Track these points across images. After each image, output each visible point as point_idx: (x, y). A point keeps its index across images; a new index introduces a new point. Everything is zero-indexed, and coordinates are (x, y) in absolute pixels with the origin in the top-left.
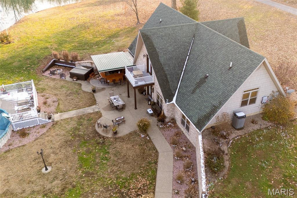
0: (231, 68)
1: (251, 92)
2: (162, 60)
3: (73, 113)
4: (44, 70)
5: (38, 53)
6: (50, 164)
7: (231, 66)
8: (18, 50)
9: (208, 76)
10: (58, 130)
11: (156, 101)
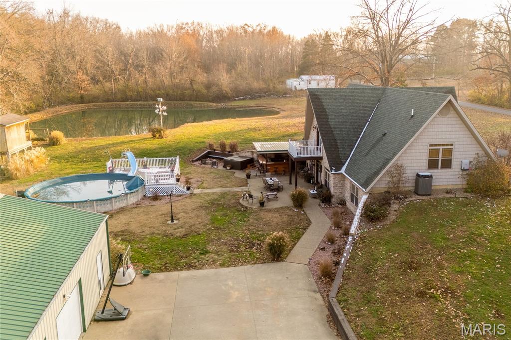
0: (413, 116)
1: (441, 148)
2: (332, 122)
3: (218, 190)
4: (194, 159)
5: (192, 145)
6: (178, 219)
7: (412, 114)
8: (170, 143)
9: (386, 133)
10: (194, 199)
11: (323, 183)
